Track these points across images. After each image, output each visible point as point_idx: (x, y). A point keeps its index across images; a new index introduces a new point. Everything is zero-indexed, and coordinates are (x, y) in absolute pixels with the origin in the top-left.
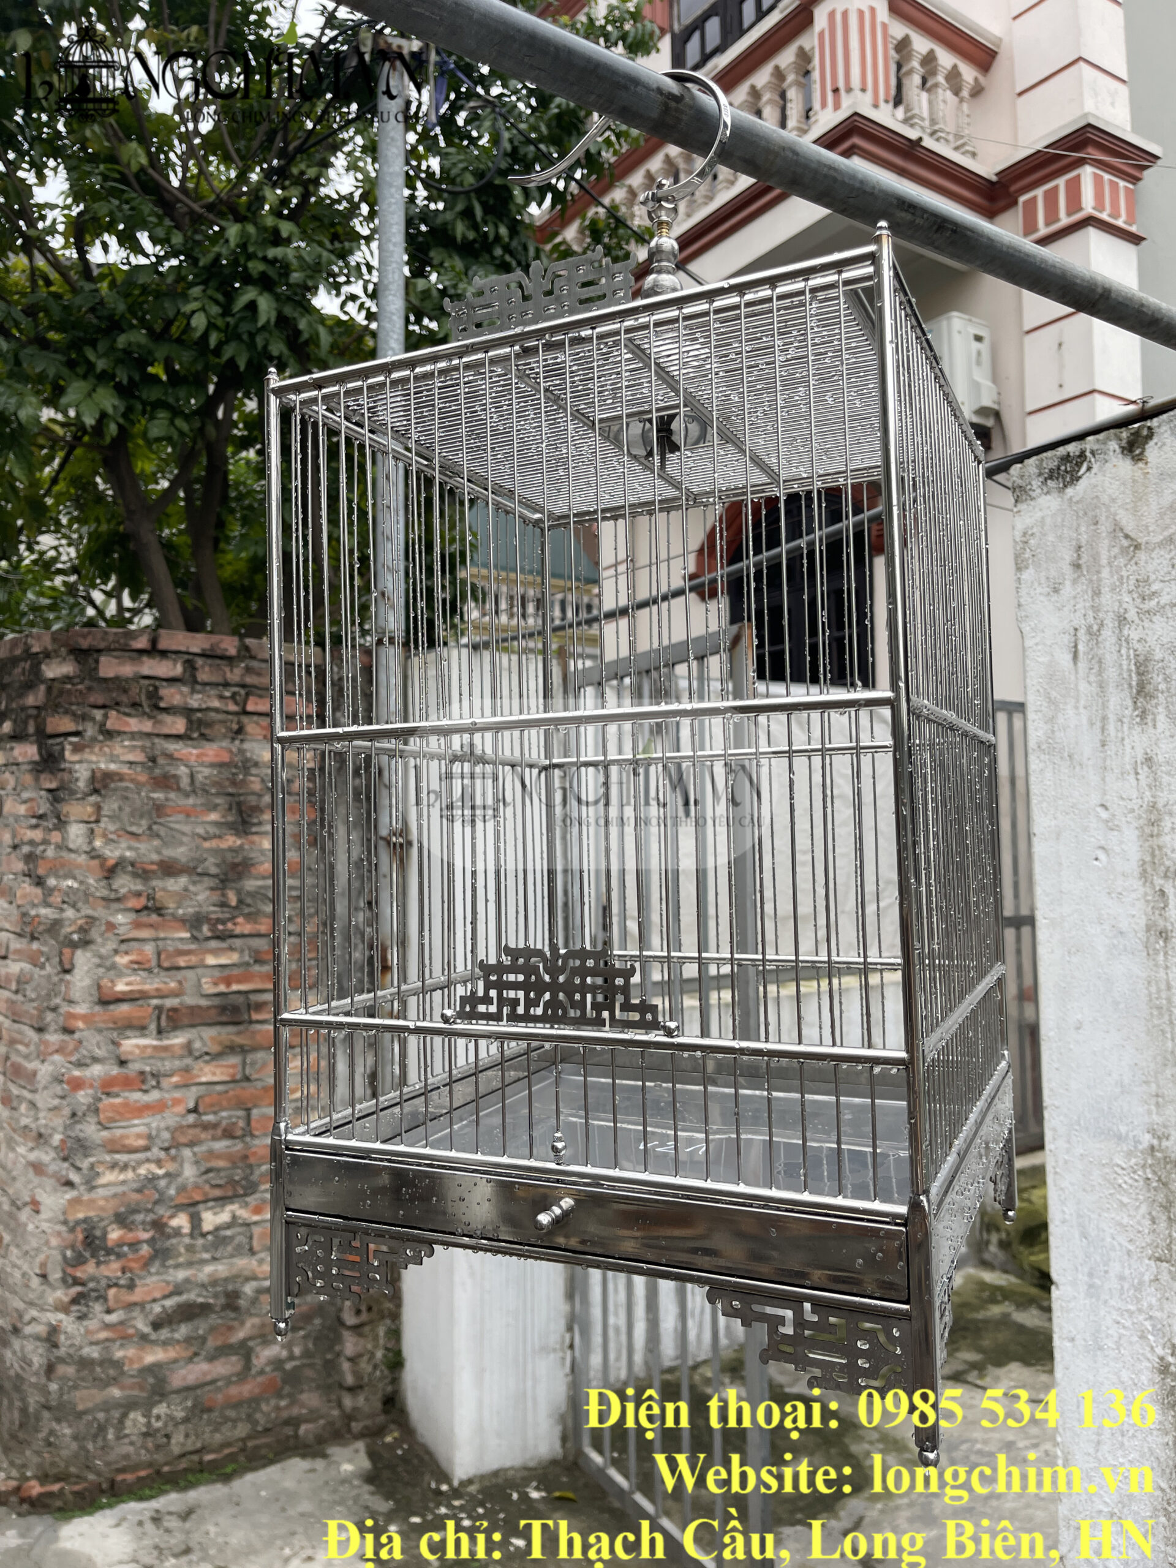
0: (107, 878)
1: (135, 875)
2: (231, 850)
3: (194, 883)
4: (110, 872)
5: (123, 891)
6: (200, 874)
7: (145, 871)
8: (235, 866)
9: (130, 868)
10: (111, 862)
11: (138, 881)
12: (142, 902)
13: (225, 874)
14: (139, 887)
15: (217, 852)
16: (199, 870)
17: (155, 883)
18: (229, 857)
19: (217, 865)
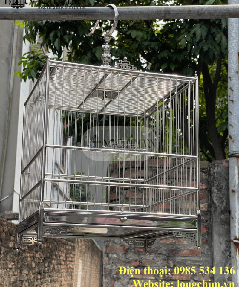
0: (125, 254)
1: (135, 253)
2: (171, 244)
3: (157, 257)
4: (126, 252)
5: (131, 259)
6: (159, 254)
7: (139, 252)
8: (172, 251)
9: (133, 250)
10: (127, 247)
11: (136, 255)
12: (138, 263)
13: (169, 254)
14: (137, 258)
15: (165, 245)
16: (158, 252)
17: (142, 256)
18: (170, 247)
19: (166, 250)
